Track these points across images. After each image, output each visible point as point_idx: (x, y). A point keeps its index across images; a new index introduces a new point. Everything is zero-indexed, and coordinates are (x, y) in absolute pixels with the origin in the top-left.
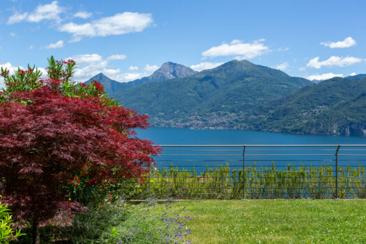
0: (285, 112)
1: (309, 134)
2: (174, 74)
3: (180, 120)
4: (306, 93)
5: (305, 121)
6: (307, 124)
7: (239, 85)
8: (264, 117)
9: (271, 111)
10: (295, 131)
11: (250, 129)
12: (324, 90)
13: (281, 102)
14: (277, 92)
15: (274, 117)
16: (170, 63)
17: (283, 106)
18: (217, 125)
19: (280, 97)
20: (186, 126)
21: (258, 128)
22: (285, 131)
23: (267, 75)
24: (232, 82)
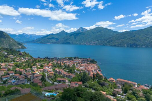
0: (112, 41)
1: (118, 47)
2: (82, 30)
3: (83, 43)
4: (118, 35)
5: (117, 43)
6: (118, 44)
7: (99, 33)
8: (106, 42)
9: (108, 40)
10: (114, 46)
11: (102, 45)
12: (123, 35)
13: (110, 38)
14: (109, 35)
15: (109, 42)
16: (81, 28)
17: (111, 39)
18: (93, 44)
19: (110, 37)
20: (85, 44)
21: (104, 45)
22: (111, 46)
23: (107, 31)
24: (97, 33)
